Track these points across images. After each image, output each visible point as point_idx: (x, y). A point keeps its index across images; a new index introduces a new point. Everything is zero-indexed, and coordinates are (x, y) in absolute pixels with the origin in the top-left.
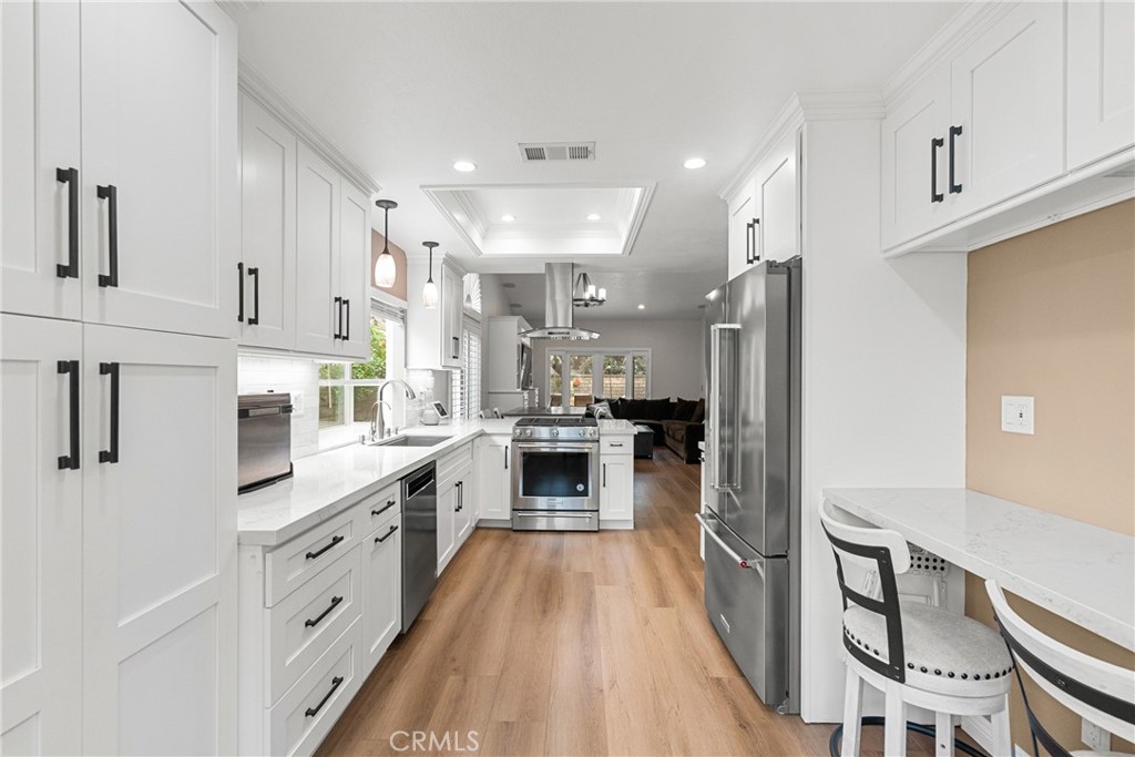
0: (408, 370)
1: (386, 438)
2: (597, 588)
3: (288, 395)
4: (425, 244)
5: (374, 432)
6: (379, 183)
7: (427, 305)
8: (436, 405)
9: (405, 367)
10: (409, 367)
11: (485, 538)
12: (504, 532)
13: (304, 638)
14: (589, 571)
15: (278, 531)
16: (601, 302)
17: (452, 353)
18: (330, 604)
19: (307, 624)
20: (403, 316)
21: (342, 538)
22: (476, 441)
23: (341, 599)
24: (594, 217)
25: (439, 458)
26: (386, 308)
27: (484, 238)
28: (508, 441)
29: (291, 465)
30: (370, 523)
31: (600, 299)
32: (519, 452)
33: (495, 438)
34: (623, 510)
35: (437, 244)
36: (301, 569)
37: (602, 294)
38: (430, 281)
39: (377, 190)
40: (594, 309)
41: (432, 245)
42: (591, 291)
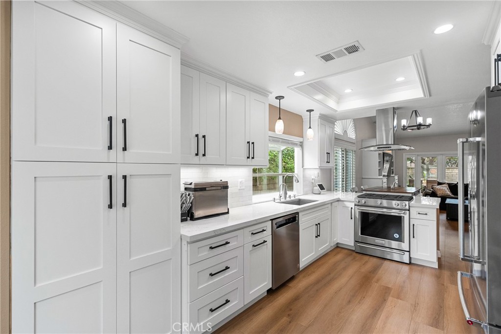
0: (304, 169)
1: (288, 199)
2: (390, 298)
3: (227, 182)
4: (307, 111)
5: (281, 197)
6: (271, 90)
7: (308, 139)
8: (319, 185)
9: (302, 167)
10: (304, 167)
11: (338, 253)
12: (349, 251)
13: (208, 281)
14: (390, 286)
15: (190, 237)
16: (429, 126)
17: (326, 161)
18: (225, 268)
19: (210, 275)
20: (301, 145)
21: (229, 243)
22: (333, 204)
23: (229, 268)
24: (400, 79)
25: (302, 211)
26: (290, 142)
27: (338, 103)
28: (352, 205)
29: (228, 209)
30: (250, 238)
31: (427, 124)
32: (357, 211)
33: (345, 203)
34: (428, 255)
35: (313, 110)
36: (206, 252)
37: (429, 121)
38: (310, 128)
39: (271, 93)
40: (423, 131)
41: (310, 111)
42: (420, 120)
